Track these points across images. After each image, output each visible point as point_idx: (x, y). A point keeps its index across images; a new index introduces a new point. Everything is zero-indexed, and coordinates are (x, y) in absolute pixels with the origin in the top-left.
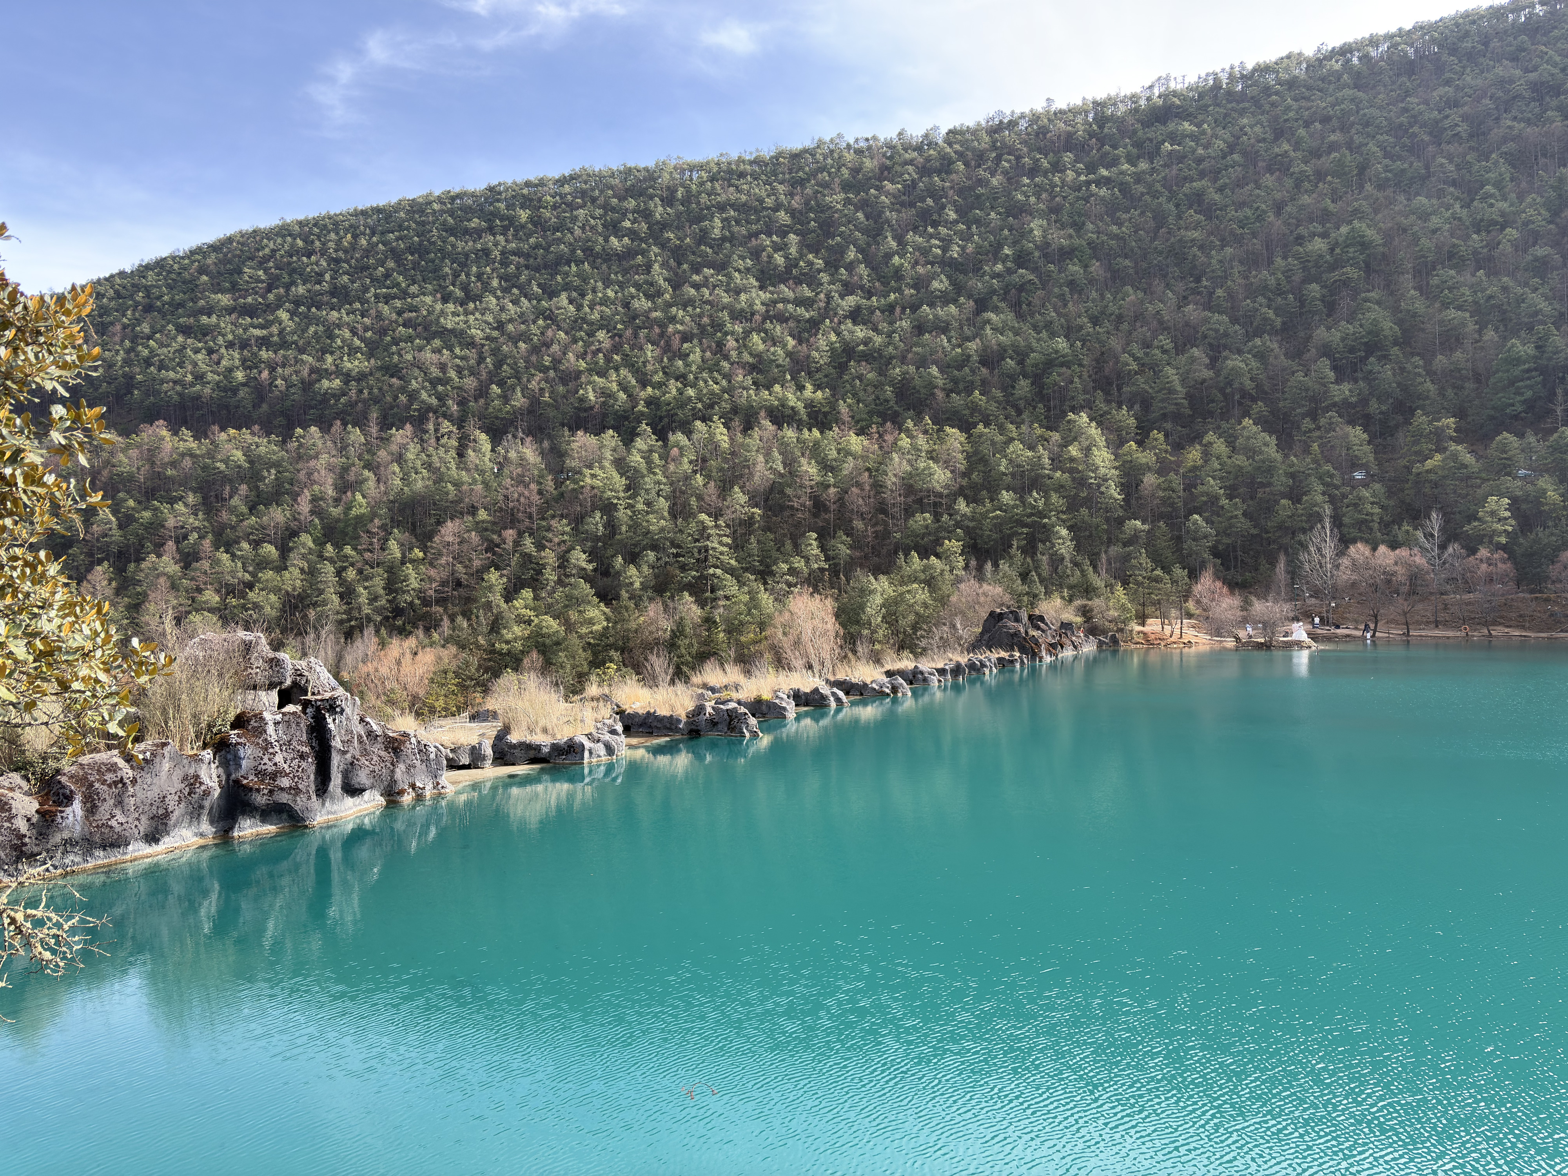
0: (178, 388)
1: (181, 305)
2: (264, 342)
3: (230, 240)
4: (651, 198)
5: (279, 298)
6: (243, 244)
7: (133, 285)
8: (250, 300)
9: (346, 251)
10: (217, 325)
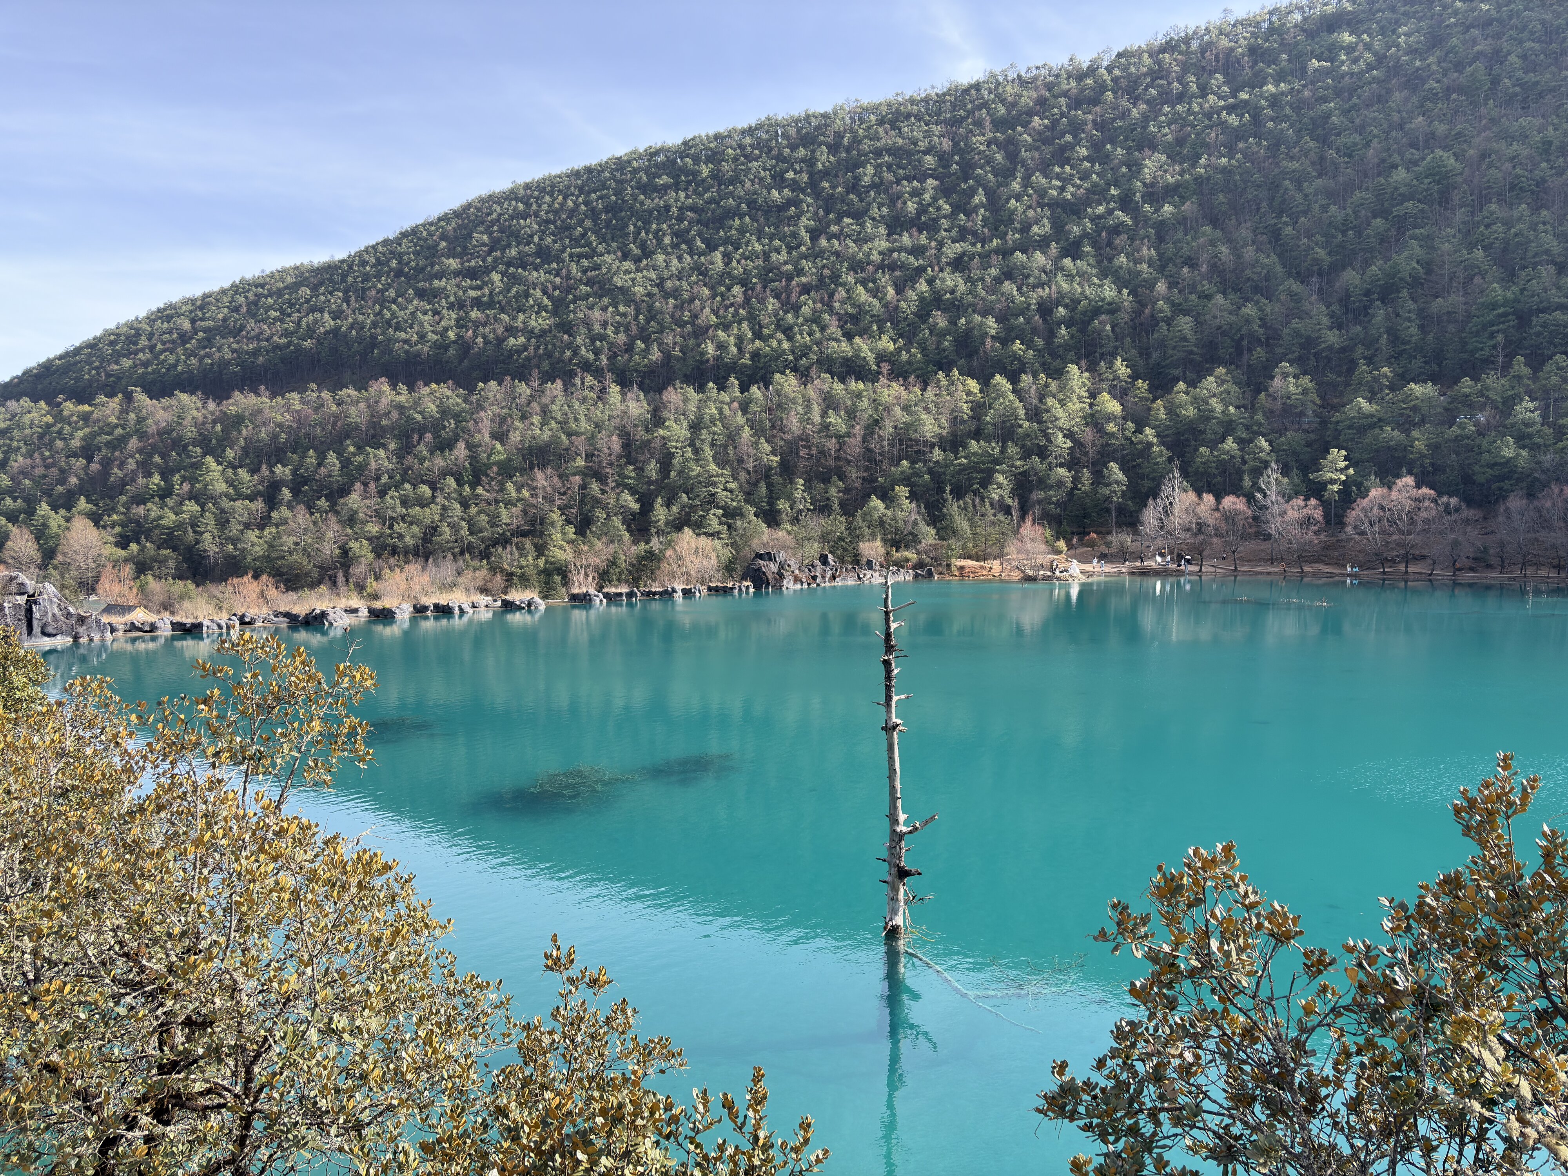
0: (406, 347)
1: (423, 269)
2: (477, 303)
3: (469, 205)
4: (821, 144)
5: (496, 260)
6: (479, 209)
7: (391, 252)
8: (473, 263)
9: (556, 212)
10: (445, 289)
